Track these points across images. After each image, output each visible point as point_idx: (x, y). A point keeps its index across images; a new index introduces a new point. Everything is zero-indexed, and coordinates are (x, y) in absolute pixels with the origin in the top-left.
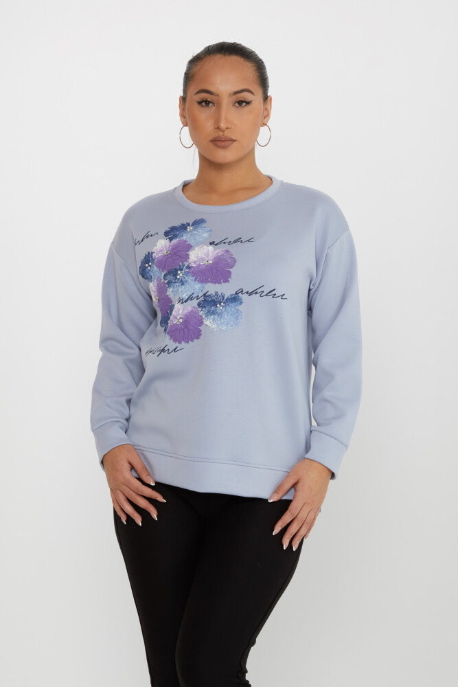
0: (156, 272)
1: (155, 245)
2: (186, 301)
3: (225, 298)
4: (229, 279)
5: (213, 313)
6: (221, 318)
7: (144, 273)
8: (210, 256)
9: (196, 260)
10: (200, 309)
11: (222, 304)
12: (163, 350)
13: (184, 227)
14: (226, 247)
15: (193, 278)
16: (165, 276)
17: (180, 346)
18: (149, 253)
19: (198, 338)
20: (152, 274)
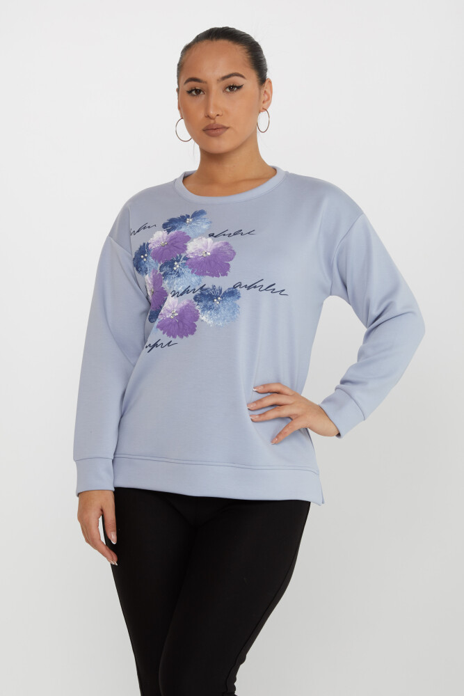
0: (152, 264)
1: (152, 236)
2: (181, 295)
3: (223, 291)
4: (228, 272)
5: (210, 308)
6: (218, 313)
7: (138, 264)
8: (209, 247)
9: (193, 251)
10: (196, 303)
11: (219, 298)
12: (156, 345)
13: (183, 219)
14: (226, 239)
15: (190, 270)
16: (161, 267)
17: (174, 341)
18: (144, 244)
19: (192, 333)
20: (148, 266)
